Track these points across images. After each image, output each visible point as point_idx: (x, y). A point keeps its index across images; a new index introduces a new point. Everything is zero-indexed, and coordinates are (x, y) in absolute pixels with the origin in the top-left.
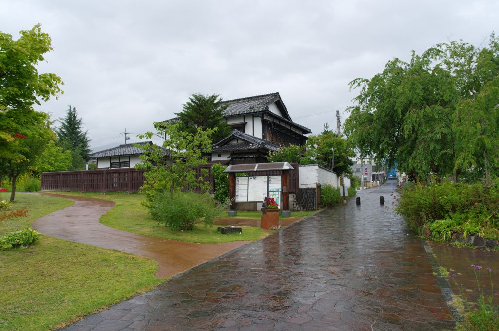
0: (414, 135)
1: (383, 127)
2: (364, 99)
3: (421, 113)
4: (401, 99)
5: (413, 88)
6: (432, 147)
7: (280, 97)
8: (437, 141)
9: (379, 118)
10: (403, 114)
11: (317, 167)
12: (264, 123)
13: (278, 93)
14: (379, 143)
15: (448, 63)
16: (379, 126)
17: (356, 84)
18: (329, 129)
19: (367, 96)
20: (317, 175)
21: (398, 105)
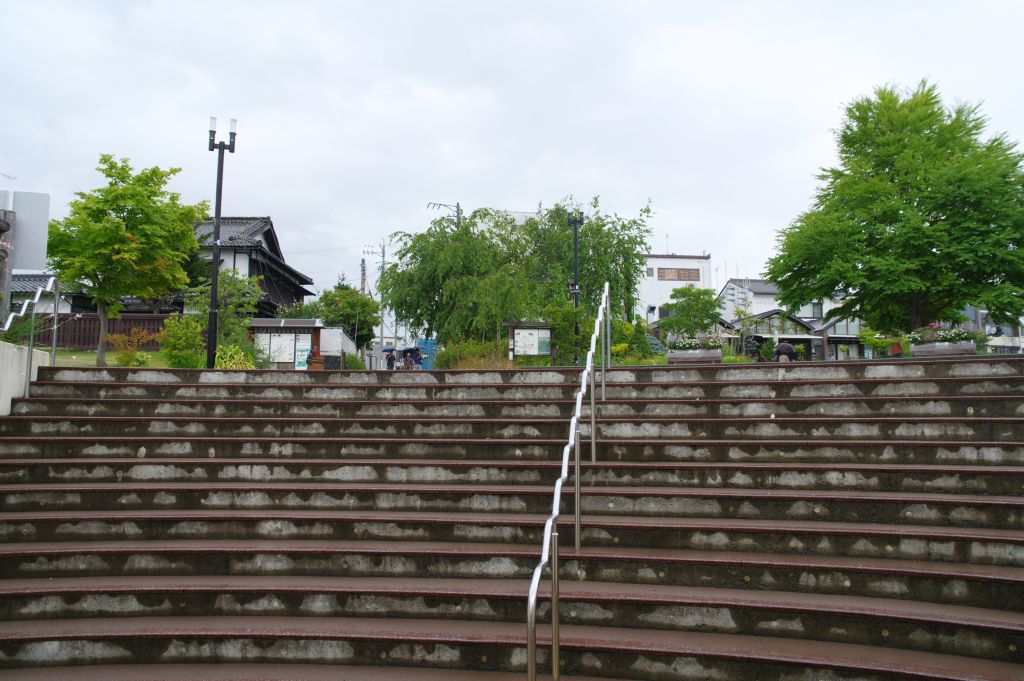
0: (451, 303)
1: (424, 290)
2: (404, 255)
3: (458, 282)
4: (443, 265)
5: (454, 255)
6: (464, 313)
7: (272, 225)
8: (469, 309)
9: (420, 280)
10: (444, 279)
11: (341, 331)
12: (253, 264)
13: (269, 218)
14: (418, 307)
15: (491, 232)
16: (420, 289)
17: (397, 238)
18: (345, 283)
19: (408, 252)
20: (340, 340)
21: (439, 270)
